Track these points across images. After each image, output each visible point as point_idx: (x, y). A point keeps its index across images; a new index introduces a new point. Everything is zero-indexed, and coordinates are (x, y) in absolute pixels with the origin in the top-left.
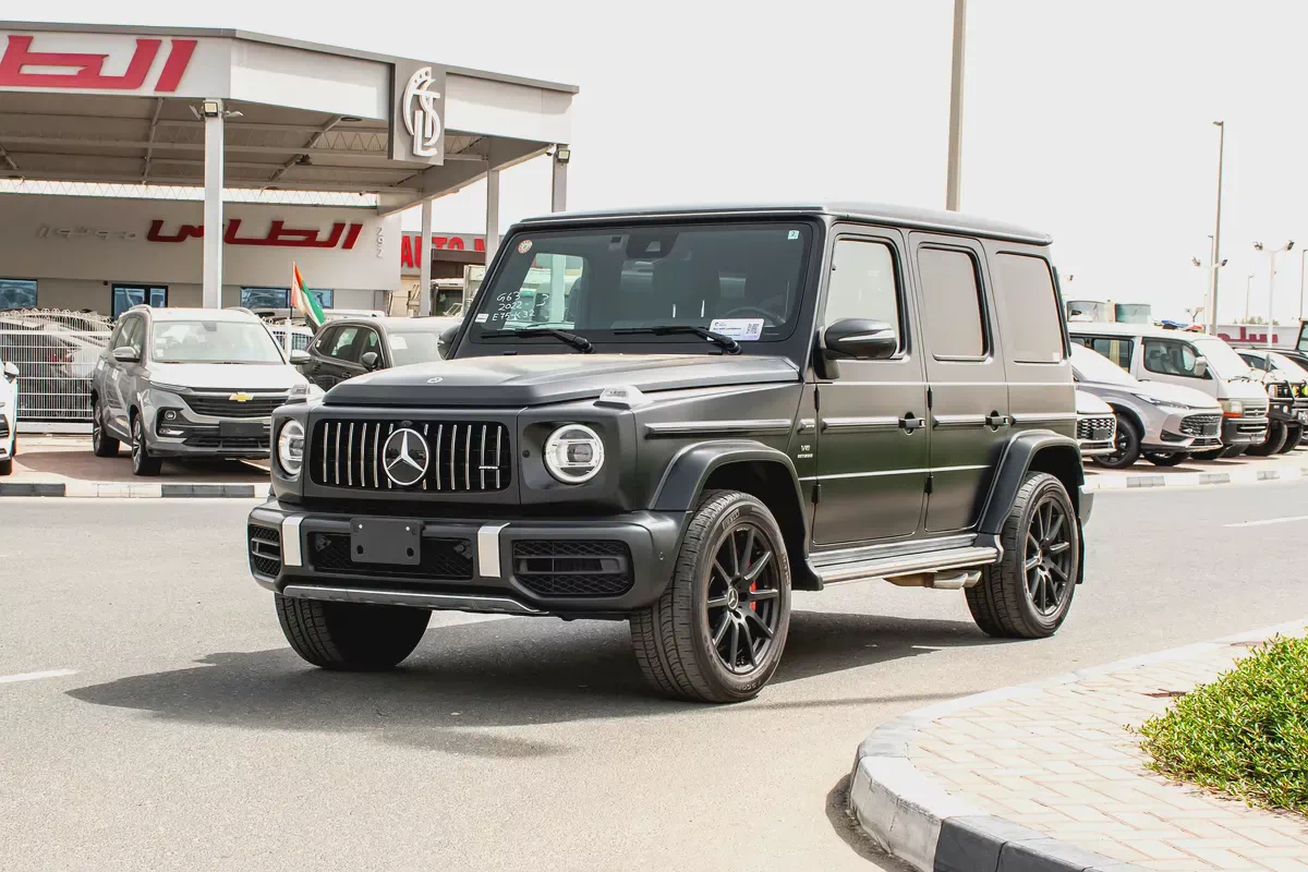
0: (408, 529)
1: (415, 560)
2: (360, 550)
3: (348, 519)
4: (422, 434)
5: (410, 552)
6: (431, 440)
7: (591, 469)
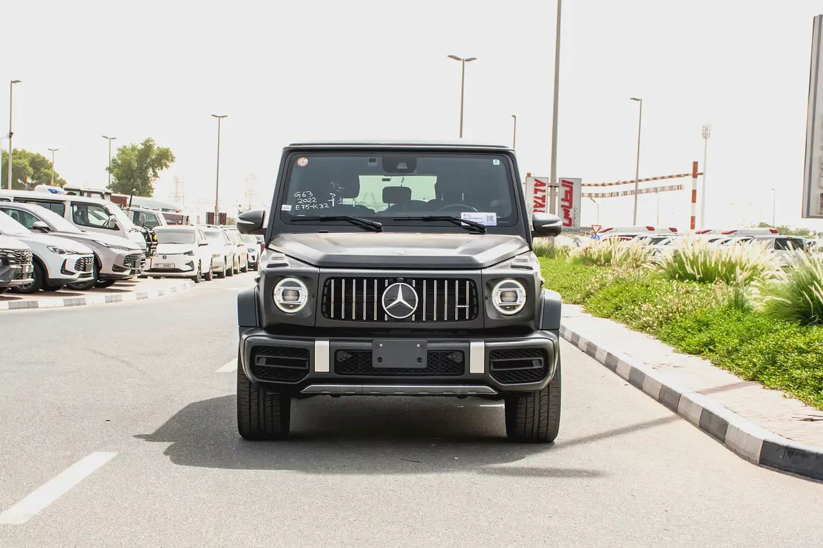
0: (418, 346)
1: (424, 365)
2: (380, 360)
3: (371, 341)
4: (413, 287)
5: (419, 360)
6: (419, 289)
7: (518, 306)
